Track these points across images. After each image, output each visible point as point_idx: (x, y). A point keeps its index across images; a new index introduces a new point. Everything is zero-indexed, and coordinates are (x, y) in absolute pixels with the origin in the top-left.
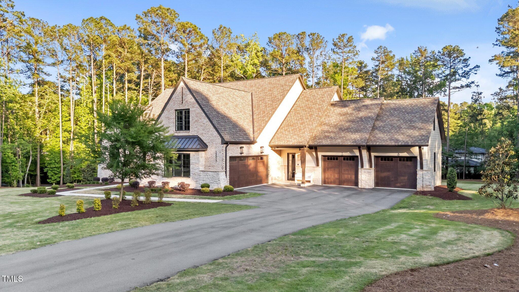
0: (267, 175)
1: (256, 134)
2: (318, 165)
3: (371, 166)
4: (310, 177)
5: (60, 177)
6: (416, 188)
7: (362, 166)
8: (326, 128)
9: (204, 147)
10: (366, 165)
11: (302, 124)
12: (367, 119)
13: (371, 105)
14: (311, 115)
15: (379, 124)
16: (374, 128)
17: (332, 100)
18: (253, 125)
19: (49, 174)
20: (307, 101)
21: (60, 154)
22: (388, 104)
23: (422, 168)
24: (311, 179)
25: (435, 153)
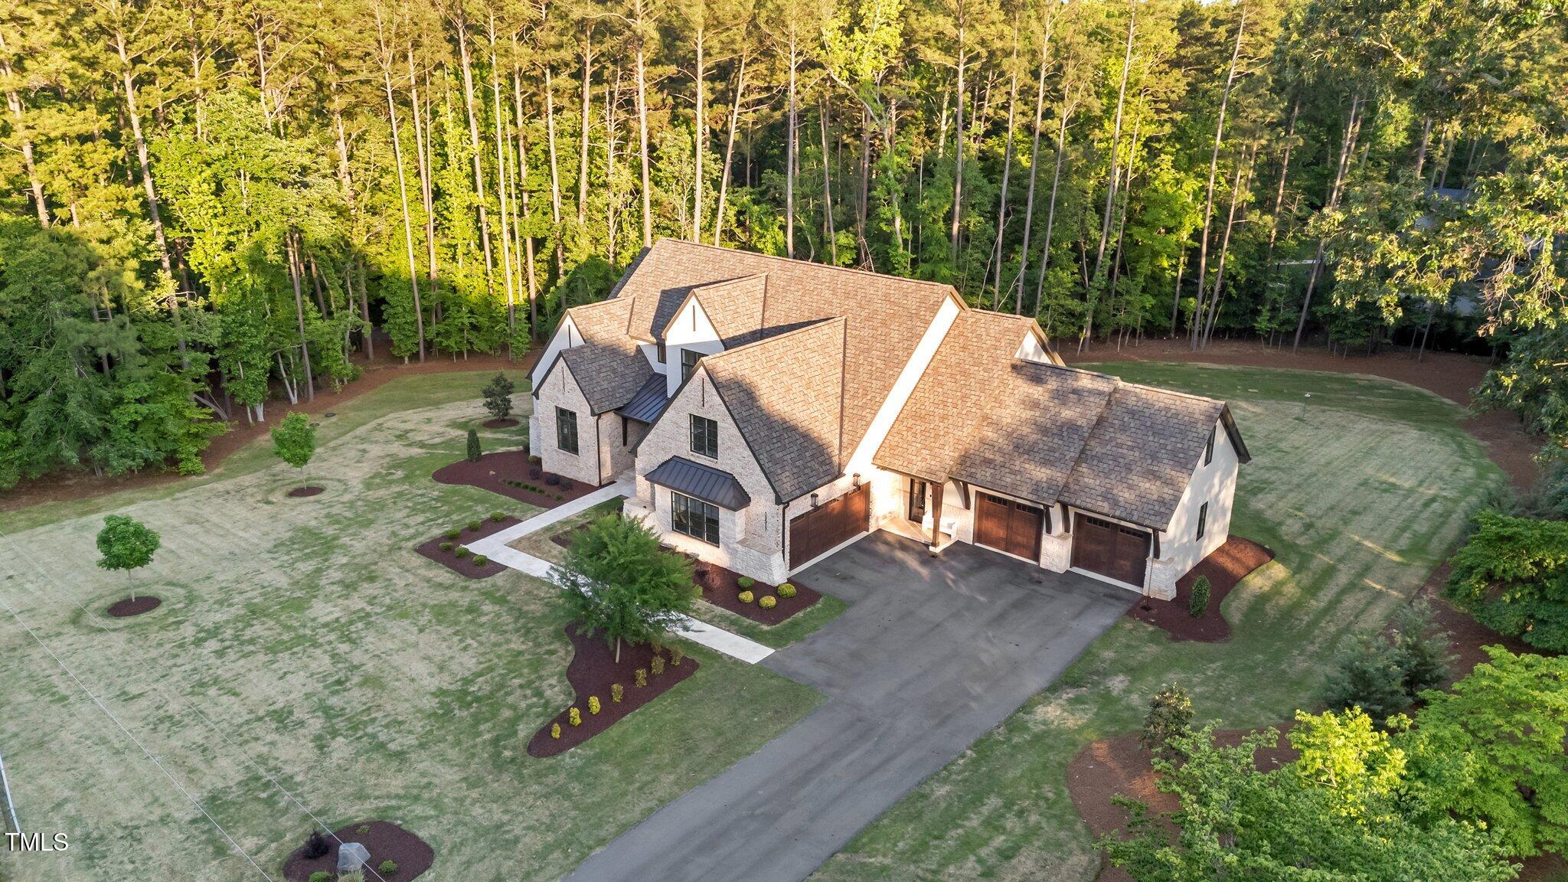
0: (867, 517)
1: (844, 454)
2: (967, 507)
3: (1067, 530)
4: (950, 526)
5: (418, 344)
6: (1141, 584)
7: (1049, 531)
8: (990, 434)
9: (742, 499)
10: (1058, 527)
11: (943, 418)
12: (1072, 427)
13: (1090, 391)
14: (965, 397)
15: (1095, 446)
16: (1083, 456)
17: (1017, 356)
18: (841, 427)
19: (395, 337)
20: (964, 348)
21: (411, 290)
22: (1126, 392)
23: (1157, 555)
24: (952, 532)
25: (1204, 508)
